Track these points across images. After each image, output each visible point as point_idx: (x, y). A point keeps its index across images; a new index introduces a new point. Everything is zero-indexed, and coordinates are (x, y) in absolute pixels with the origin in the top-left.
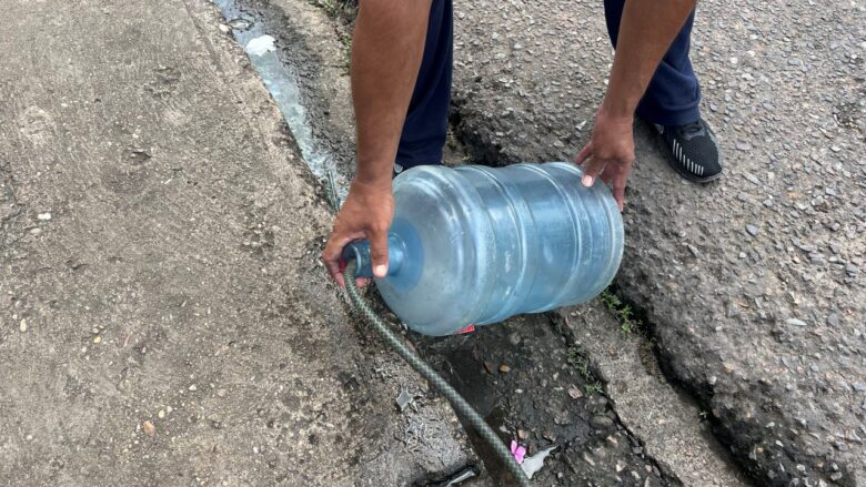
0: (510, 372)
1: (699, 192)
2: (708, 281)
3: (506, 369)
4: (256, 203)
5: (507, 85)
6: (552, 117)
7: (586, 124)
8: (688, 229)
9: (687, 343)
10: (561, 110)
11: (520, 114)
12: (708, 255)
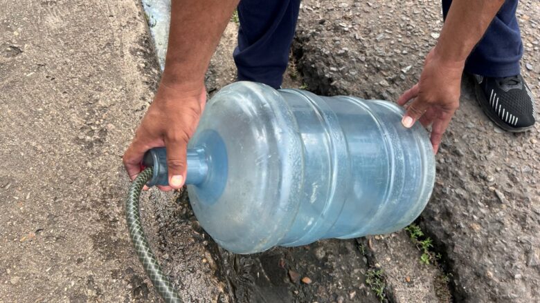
0: (311, 284)
1: (509, 141)
2: (511, 227)
3: (307, 280)
4: (100, 102)
5: (346, 29)
6: (381, 60)
7: (411, 69)
8: (497, 174)
9: (484, 286)
10: (390, 54)
11: (353, 54)
12: (514, 202)
